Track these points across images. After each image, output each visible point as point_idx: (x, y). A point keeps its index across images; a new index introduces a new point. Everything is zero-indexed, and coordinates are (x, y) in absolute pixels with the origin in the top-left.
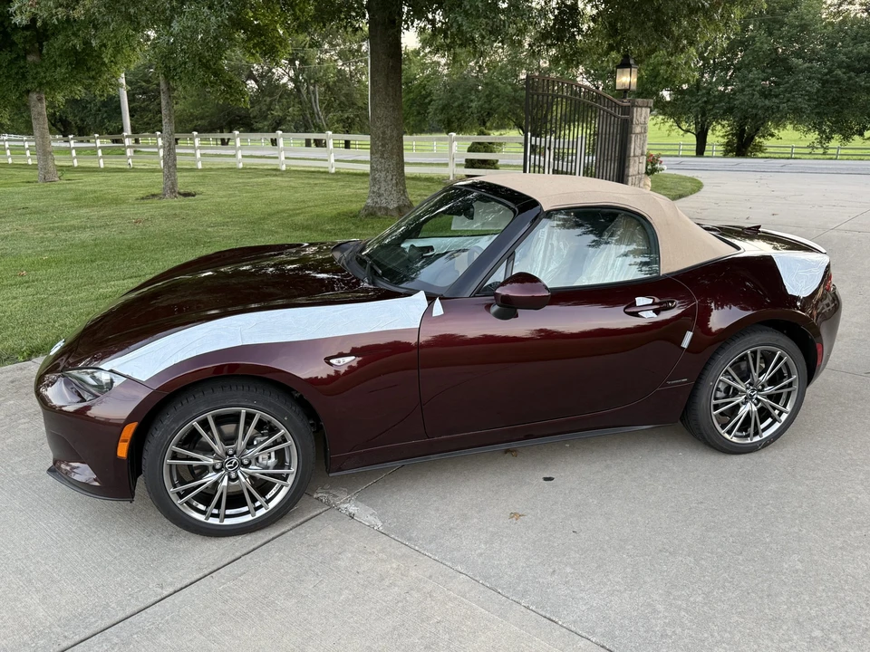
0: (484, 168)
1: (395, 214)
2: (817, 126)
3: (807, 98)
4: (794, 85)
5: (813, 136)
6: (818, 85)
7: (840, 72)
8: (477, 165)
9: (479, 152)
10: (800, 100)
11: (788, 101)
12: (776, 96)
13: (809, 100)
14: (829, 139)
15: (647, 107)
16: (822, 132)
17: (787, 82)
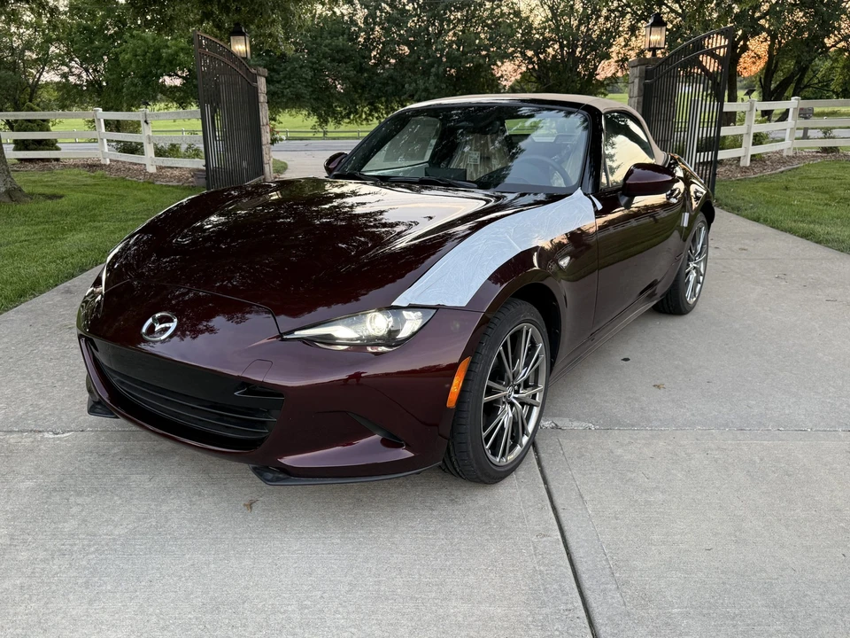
0: (40, 150)
1: (7, 199)
2: (315, 111)
3: (304, 84)
4: (292, 72)
5: (313, 120)
6: (311, 74)
7: (326, 62)
8: (32, 146)
9: (33, 131)
10: (299, 86)
11: (289, 87)
12: (279, 82)
13: (306, 86)
14: (326, 122)
15: (264, 76)
16: (320, 116)
17: (285, 69)
